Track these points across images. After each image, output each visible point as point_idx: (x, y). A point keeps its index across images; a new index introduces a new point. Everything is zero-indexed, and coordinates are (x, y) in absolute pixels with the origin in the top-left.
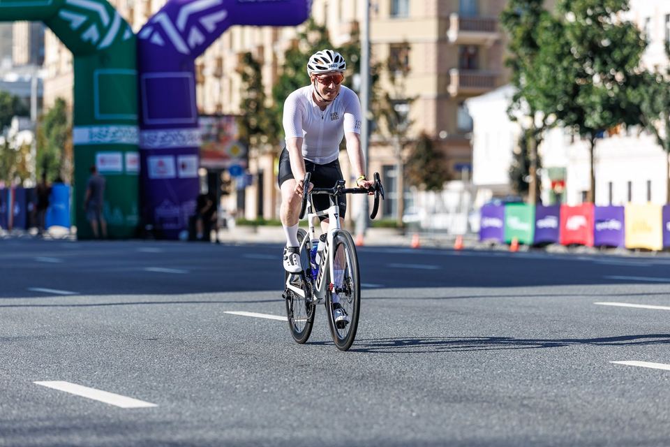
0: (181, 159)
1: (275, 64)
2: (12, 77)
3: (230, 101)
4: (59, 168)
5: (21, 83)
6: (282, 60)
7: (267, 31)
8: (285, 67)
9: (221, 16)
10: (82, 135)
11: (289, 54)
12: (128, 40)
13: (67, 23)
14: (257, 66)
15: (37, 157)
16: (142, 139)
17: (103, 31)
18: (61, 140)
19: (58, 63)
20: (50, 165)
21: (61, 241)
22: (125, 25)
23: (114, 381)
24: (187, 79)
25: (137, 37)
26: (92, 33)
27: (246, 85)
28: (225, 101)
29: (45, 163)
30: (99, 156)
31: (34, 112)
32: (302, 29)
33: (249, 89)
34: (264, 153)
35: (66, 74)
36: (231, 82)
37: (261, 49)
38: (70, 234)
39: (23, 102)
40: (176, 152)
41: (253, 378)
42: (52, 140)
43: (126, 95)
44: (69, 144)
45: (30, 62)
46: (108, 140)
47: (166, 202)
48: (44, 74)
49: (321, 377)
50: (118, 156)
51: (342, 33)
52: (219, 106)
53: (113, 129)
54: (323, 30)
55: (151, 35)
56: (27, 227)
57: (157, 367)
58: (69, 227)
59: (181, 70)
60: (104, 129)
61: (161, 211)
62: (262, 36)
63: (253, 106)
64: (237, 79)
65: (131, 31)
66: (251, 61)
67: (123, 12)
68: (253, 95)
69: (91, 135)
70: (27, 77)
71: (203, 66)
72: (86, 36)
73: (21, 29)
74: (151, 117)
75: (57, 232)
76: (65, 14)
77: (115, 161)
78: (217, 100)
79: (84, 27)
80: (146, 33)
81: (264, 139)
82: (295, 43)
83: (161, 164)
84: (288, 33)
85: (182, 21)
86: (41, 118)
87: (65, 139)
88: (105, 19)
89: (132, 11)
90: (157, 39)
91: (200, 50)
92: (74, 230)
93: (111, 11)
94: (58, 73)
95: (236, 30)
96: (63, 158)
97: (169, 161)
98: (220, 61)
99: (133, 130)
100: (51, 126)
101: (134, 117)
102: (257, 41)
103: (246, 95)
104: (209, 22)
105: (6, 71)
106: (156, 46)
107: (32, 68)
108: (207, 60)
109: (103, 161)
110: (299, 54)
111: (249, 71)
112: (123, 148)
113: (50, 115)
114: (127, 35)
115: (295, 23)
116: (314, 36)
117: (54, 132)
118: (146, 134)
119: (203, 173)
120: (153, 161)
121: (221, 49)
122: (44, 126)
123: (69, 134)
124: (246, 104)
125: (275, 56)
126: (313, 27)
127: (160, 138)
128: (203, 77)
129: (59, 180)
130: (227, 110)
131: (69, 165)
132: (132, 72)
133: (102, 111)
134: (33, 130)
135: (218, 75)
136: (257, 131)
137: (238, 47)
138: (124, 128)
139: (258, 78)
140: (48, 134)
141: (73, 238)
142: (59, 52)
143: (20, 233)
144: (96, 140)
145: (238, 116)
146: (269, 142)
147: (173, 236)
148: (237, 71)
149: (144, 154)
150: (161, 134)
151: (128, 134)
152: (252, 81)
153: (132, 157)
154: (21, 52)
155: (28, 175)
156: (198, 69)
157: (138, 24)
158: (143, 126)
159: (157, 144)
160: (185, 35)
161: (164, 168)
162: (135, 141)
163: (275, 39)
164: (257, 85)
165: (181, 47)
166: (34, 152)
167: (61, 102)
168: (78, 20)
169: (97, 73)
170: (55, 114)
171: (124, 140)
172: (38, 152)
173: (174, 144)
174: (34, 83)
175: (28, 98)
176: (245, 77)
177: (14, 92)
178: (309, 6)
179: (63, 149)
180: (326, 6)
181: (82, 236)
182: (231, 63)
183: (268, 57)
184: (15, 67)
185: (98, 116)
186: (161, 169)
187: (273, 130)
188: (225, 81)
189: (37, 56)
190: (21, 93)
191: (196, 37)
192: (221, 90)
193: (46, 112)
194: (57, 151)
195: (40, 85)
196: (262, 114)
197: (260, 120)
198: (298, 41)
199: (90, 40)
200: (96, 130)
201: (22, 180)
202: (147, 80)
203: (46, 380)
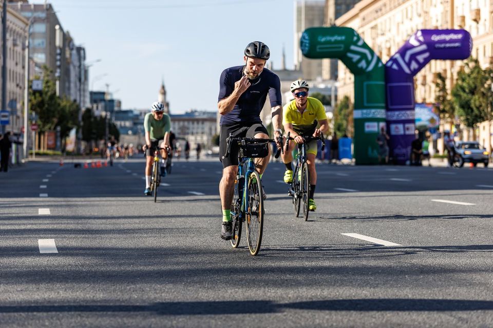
0: (407, 125)
1: (452, 79)
2: (322, 86)
3: (430, 96)
4: (345, 130)
5: (326, 89)
6: (455, 77)
7: (448, 62)
8: (457, 80)
9: (426, 55)
10: (358, 114)
11: (459, 73)
12: (381, 67)
13: (351, 59)
14: (443, 79)
15: (334, 125)
16: (387, 116)
17: (368, 63)
18: (346, 116)
19: (344, 79)
20: (341, 128)
21: (348, 165)
22: (379, 59)
23: (380, 233)
24: (410, 86)
25: (385, 66)
26: (363, 64)
27: (438, 89)
28: (427, 97)
29: (339, 128)
30: (367, 124)
31: (333, 103)
32: (465, 61)
33: (439, 91)
34: (447, 122)
35: (349, 84)
36: (430, 87)
37: (445, 71)
38: (352, 162)
39: (328, 98)
40: (404, 122)
41: (448, 232)
42: (342, 117)
43: (379, 94)
44: (351, 118)
45: (331, 78)
46: (370, 116)
47: (399, 146)
48: (337, 84)
49: (483, 232)
50: (376, 124)
51: (485, 63)
52: (424, 99)
53: (373, 111)
54: (476, 61)
55: (392, 65)
56: (330, 159)
57: (400, 226)
58: (351, 158)
59: (406, 82)
60: (368, 111)
61: (397, 151)
62: (445, 64)
63: (441, 99)
64: (433, 86)
65: (382, 63)
66: (440, 76)
67: (377, 53)
68: (441, 93)
69: (363, 114)
70: (329, 86)
71: (416, 80)
72: (360, 65)
73: (326, 62)
74: (392, 105)
75: (346, 161)
76: (350, 55)
77: (374, 127)
78: (423, 96)
79: (359, 61)
80: (389, 64)
81: (447, 115)
82: (462, 68)
83: (397, 128)
84: (459, 63)
85: (407, 58)
86: (336, 106)
87: (348, 116)
88: (369, 57)
89: (381, 53)
90: (395, 67)
91: (415, 72)
92: (354, 160)
93: (372, 52)
94: (345, 84)
95: (433, 62)
96: (347, 125)
97: (401, 126)
98: (425, 77)
99: (383, 111)
100: (341, 110)
101: (383, 105)
102: (443, 67)
103: (438, 94)
104: (421, 58)
105: (319, 83)
106: (394, 70)
107: (332, 82)
108: (419, 77)
109: (368, 127)
110: (464, 73)
111: (439, 81)
112: (378, 120)
113: (341, 104)
114: (380, 65)
115: (462, 58)
116: (472, 65)
117: (343, 112)
118: (389, 113)
119: (417, 132)
120: (393, 126)
121: (425, 71)
122: (337, 110)
123: (351, 113)
124: (438, 98)
125: (452, 74)
126: (472, 60)
127: (396, 115)
128: (417, 85)
129: (345, 136)
130: (428, 101)
131: (351, 129)
132: (383, 83)
133: (368, 102)
134: (333, 112)
135: (424, 84)
136: (444, 111)
137: (433, 70)
138: (379, 110)
139: (444, 85)
140: (340, 114)
141: (353, 164)
142: (345, 73)
143: (327, 161)
144: (365, 116)
145: (434, 104)
146: (450, 117)
147: (403, 163)
148: (433, 82)
149: (389, 123)
150: (397, 113)
151: (381, 113)
152: (441, 86)
153: (382, 124)
154: (326, 73)
155: (330, 134)
156: (415, 81)
157: (385, 59)
158: (388, 109)
159: (395, 118)
160: (409, 65)
161: (398, 130)
162: (384, 116)
163: (452, 66)
164: (443, 89)
165: (407, 70)
166: (333, 122)
167: (347, 98)
168: (356, 58)
169: (365, 83)
170: (343, 104)
171: (379, 116)
172: (335, 122)
173: (403, 118)
174: (333, 89)
175: (330, 96)
176: (437, 85)
177: (323, 93)
178: (470, 50)
179: (347, 121)
180: (477, 50)
181: (357, 163)
182: (430, 78)
183: (449, 75)
184: (324, 81)
185: (366, 104)
186: (397, 130)
187: (451, 111)
188: (427, 87)
189: (334, 76)
190: (326, 93)
191: (414, 65)
192: (425, 91)
193: (339, 102)
194: (344, 123)
195: (336, 90)
196: (446, 103)
197: (445, 106)
198: (464, 67)
199: (362, 68)
200: (365, 111)
201: (327, 136)
202: (390, 87)
203: (347, 232)
